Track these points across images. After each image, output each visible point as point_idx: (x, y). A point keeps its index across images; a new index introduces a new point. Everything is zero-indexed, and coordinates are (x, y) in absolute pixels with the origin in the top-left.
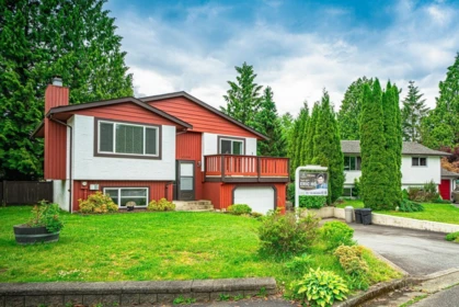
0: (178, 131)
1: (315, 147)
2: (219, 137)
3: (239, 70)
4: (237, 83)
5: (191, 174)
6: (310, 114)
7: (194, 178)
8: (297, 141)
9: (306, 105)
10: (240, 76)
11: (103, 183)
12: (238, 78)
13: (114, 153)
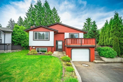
0: (54, 33)
1: (111, 34)
2: (69, 34)
3: (87, 20)
4: (86, 23)
5: (61, 44)
6: (109, 23)
7: (62, 45)
8: (103, 33)
9: (107, 21)
10: (87, 21)
11: (36, 47)
12: (86, 22)
13: (38, 39)
